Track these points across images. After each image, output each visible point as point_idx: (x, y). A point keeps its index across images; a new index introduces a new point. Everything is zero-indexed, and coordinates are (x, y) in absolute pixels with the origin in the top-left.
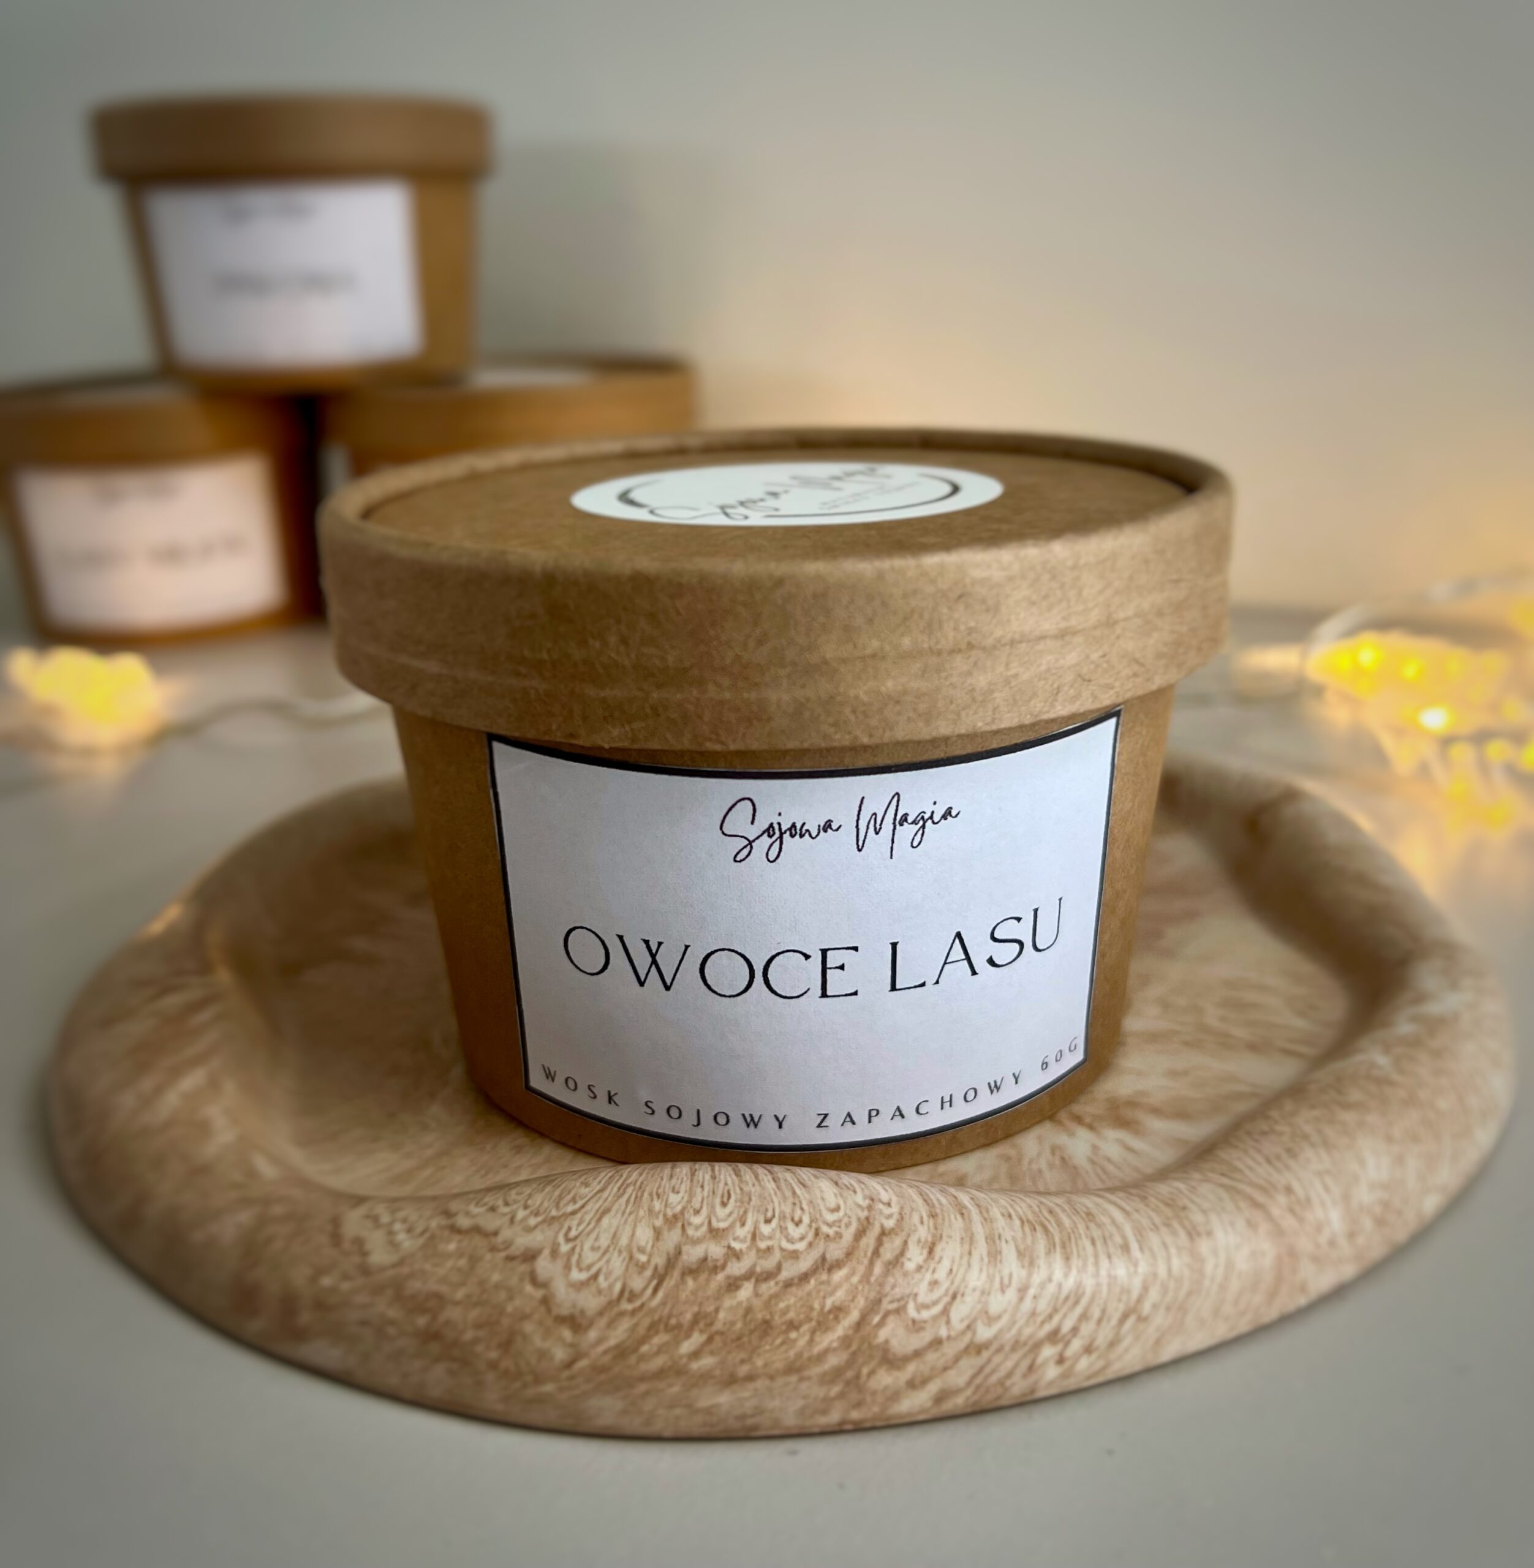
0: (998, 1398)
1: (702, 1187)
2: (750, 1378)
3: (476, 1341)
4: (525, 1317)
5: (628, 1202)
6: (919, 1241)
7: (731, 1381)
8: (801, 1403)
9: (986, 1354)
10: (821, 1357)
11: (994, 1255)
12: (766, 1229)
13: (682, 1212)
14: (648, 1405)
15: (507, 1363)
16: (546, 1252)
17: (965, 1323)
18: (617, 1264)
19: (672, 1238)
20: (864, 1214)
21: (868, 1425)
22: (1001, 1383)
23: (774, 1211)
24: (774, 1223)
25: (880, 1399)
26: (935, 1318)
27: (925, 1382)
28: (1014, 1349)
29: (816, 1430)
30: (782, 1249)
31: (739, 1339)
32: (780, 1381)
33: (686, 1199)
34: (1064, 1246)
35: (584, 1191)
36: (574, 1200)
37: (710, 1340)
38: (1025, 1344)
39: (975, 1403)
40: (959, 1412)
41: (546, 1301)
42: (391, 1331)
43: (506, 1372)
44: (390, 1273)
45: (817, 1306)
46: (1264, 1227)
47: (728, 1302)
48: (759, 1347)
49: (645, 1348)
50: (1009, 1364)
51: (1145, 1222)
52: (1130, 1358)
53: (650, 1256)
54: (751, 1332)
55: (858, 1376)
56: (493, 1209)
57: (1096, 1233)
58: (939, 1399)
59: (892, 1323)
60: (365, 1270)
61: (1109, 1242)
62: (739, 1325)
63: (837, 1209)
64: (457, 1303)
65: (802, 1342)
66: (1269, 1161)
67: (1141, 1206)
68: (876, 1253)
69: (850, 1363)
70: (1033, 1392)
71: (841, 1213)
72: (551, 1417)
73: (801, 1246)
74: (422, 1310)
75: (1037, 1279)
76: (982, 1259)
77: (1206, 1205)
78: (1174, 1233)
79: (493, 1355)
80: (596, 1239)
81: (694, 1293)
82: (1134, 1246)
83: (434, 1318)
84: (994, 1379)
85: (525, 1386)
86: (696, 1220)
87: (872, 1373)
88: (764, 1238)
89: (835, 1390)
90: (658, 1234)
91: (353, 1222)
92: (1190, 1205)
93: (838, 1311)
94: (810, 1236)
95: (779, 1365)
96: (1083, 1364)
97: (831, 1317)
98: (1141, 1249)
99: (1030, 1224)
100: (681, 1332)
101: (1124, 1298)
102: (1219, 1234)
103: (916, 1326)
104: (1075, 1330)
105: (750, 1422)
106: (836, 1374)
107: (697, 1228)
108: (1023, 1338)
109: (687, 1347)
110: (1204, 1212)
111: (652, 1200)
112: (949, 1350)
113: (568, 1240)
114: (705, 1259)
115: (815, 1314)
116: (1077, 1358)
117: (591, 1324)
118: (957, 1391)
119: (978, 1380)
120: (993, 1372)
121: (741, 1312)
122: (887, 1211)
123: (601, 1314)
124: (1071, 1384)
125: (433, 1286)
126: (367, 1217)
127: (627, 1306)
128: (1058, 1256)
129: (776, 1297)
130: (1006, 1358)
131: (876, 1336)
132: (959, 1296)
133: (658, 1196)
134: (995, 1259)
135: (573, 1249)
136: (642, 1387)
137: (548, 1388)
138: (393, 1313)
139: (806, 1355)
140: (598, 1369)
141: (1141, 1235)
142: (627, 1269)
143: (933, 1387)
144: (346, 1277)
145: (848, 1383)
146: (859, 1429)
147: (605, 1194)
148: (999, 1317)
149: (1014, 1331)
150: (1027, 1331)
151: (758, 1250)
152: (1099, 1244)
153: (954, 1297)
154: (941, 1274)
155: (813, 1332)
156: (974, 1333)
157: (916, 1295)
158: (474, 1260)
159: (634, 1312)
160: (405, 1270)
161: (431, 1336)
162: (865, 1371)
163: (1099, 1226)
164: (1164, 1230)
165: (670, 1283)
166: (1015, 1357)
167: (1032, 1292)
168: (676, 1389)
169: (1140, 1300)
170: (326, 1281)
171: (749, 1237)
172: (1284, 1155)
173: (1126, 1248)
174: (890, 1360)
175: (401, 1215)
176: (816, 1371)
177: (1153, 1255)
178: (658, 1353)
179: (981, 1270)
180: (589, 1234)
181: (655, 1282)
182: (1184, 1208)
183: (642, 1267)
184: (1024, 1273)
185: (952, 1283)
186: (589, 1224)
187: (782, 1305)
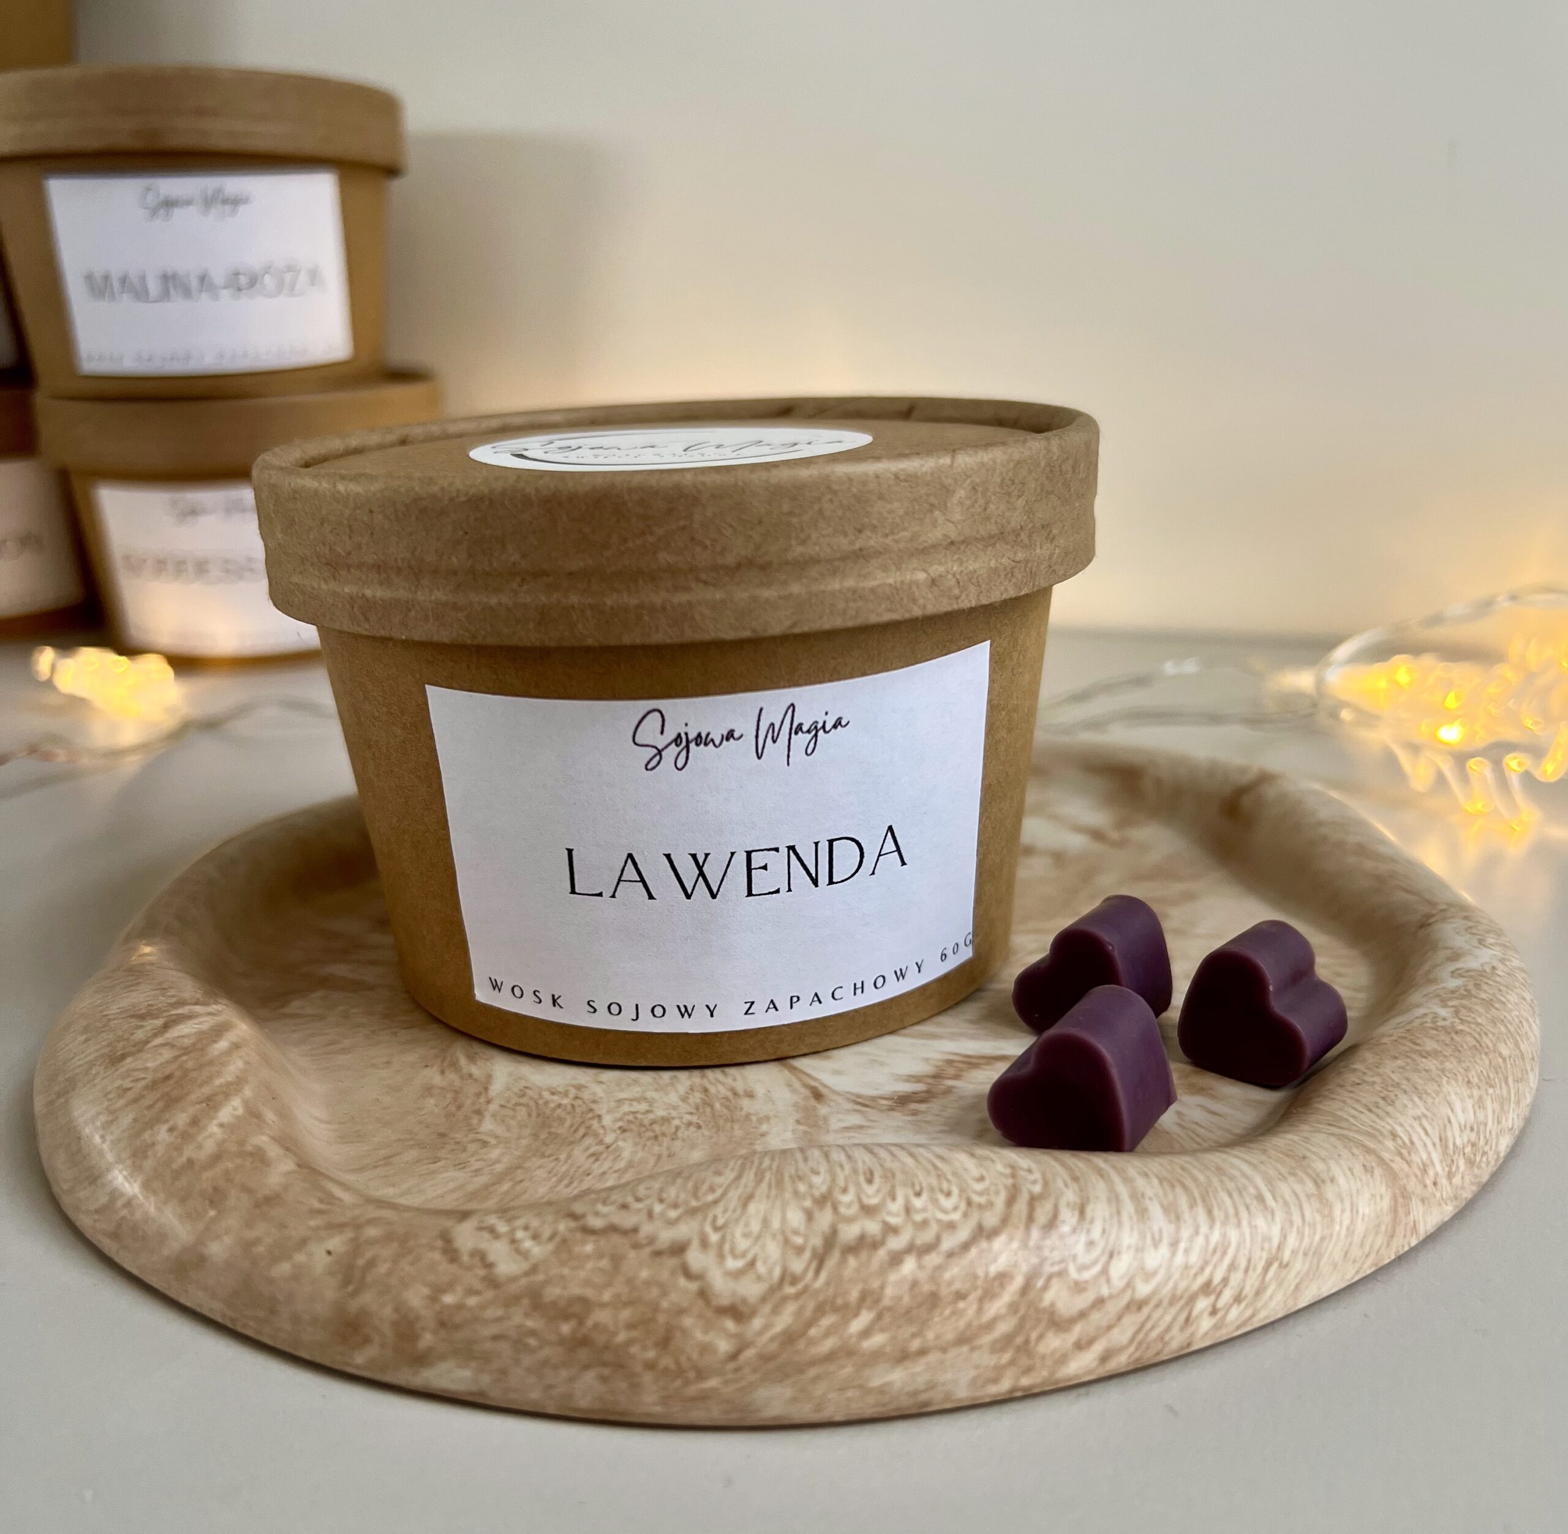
0: (1158, 1354)
1: (841, 1166)
2: (922, 1352)
3: (630, 1342)
4: (681, 1312)
5: (770, 1187)
6: (1068, 1205)
7: (903, 1357)
8: (973, 1373)
9: (1146, 1311)
10: (990, 1325)
11: (1142, 1213)
12: (918, 1203)
13: (830, 1192)
14: (819, 1390)
15: (666, 1361)
16: (695, 1244)
17: (1125, 1281)
18: (773, 1249)
19: (825, 1219)
20: (1010, 1181)
21: (1036, 1390)
22: (1161, 1337)
23: (920, 1184)
24: (925, 1196)
25: (1049, 1362)
26: (1096, 1278)
27: (1090, 1342)
28: (1171, 1303)
29: (987, 1400)
30: (939, 1221)
31: (908, 1312)
32: (952, 1353)
33: (828, 1178)
34: (1204, 1201)
35: (719, 1180)
36: (712, 1189)
37: (879, 1317)
38: (1181, 1297)
39: (1137, 1360)
40: (1123, 1370)
41: (704, 1294)
42: (532, 1342)
43: (666, 1371)
44: (523, 1282)
45: (981, 1273)
46: (1378, 1172)
47: (893, 1277)
48: (928, 1320)
49: (813, 1332)
50: (1168, 1318)
51: (1271, 1172)
52: (1274, 1305)
53: (806, 1237)
54: (920, 1305)
55: (1027, 1342)
56: (624, 1207)
57: (1231, 1185)
58: (1104, 1359)
59: (1056, 1284)
60: (493, 1283)
61: (1245, 1194)
62: (906, 1300)
63: (982, 1179)
64: (603, 1305)
65: (971, 1312)
66: (1370, 1110)
67: (1264, 1158)
68: (1030, 1219)
69: (1020, 1327)
70: (1189, 1345)
71: (987, 1182)
72: (715, 1413)
73: (956, 1216)
74: (566, 1317)
75: (1185, 1233)
76: (1131, 1218)
77: (1323, 1153)
78: (1301, 1182)
79: (651, 1354)
80: (747, 1225)
81: (858, 1270)
82: (1268, 1196)
83: (581, 1322)
84: (1154, 1334)
85: (687, 1383)
86: (846, 1198)
87: (1041, 1337)
88: (917, 1211)
89: (1007, 1357)
90: (809, 1216)
91: (466, 1236)
92: (1308, 1154)
93: (1003, 1277)
94: (963, 1206)
95: (950, 1336)
96: (1234, 1313)
97: (996, 1284)
98: (1274, 1198)
99: (1169, 1182)
100: (848, 1312)
101: (1266, 1246)
102: (1341, 1180)
103: (1079, 1287)
104: (1225, 1281)
105: (923, 1397)
106: (1007, 1341)
107: (849, 1205)
108: (1179, 1292)
109: (856, 1325)
110: (1323, 1160)
111: (794, 1182)
112: (1113, 1308)
113: (716, 1229)
114: (862, 1237)
115: (980, 1283)
116: (1228, 1308)
117: (753, 1313)
118: (1121, 1349)
119: (1140, 1336)
120: (1153, 1328)
121: (906, 1287)
122: (1031, 1177)
123: (764, 1299)
124: (1223, 1334)
125: (576, 1291)
126: (480, 1229)
127: (790, 1290)
128: (1201, 1211)
129: (939, 1268)
130: (1165, 1313)
131: (1041, 1300)
132: (1115, 1256)
133: (800, 1178)
134: (1143, 1216)
135: (723, 1240)
136: (812, 1372)
137: (713, 1383)
138: (530, 1324)
139: (975, 1323)
140: (766, 1358)
141: (1272, 1185)
142: (784, 1254)
143: (1098, 1348)
144: (471, 1292)
145: (1019, 1349)
146: (1030, 1395)
147: (743, 1181)
148: (1155, 1273)
149: (1170, 1285)
150: (1183, 1285)
151: (914, 1223)
152: (1235, 1195)
153: (1111, 1256)
154: (1096, 1233)
155: (981, 1300)
156: (1134, 1291)
157: (1075, 1257)
158: (617, 1260)
159: (797, 1296)
160: (540, 1277)
161: (580, 1342)
162: (1034, 1335)
163: (1232, 1178)
164: (1291, 1179)
165: (831, 1262)
166: (1173, 1311)
167: (1182, 1246)
168: (848, 1370)
169: (1280, 1248)
170: (449, 1299)
171: (902, 1213)
172: (1382, 1102)
173: (1260, 1198)
174: (1057, 1323)
175: (519, 1222)
176: (986, 1339)
177: (1286, 1204)
178: (827, 1334)
179: (1132, 1229)
180: (737, 1221)
181: (814, 1265)
182: (1304, 1158)
183: (800, 1250)
184: (1172, 1228)
185: (1107, 1242)
186: (734, 1211)
187: (947, 1275)
